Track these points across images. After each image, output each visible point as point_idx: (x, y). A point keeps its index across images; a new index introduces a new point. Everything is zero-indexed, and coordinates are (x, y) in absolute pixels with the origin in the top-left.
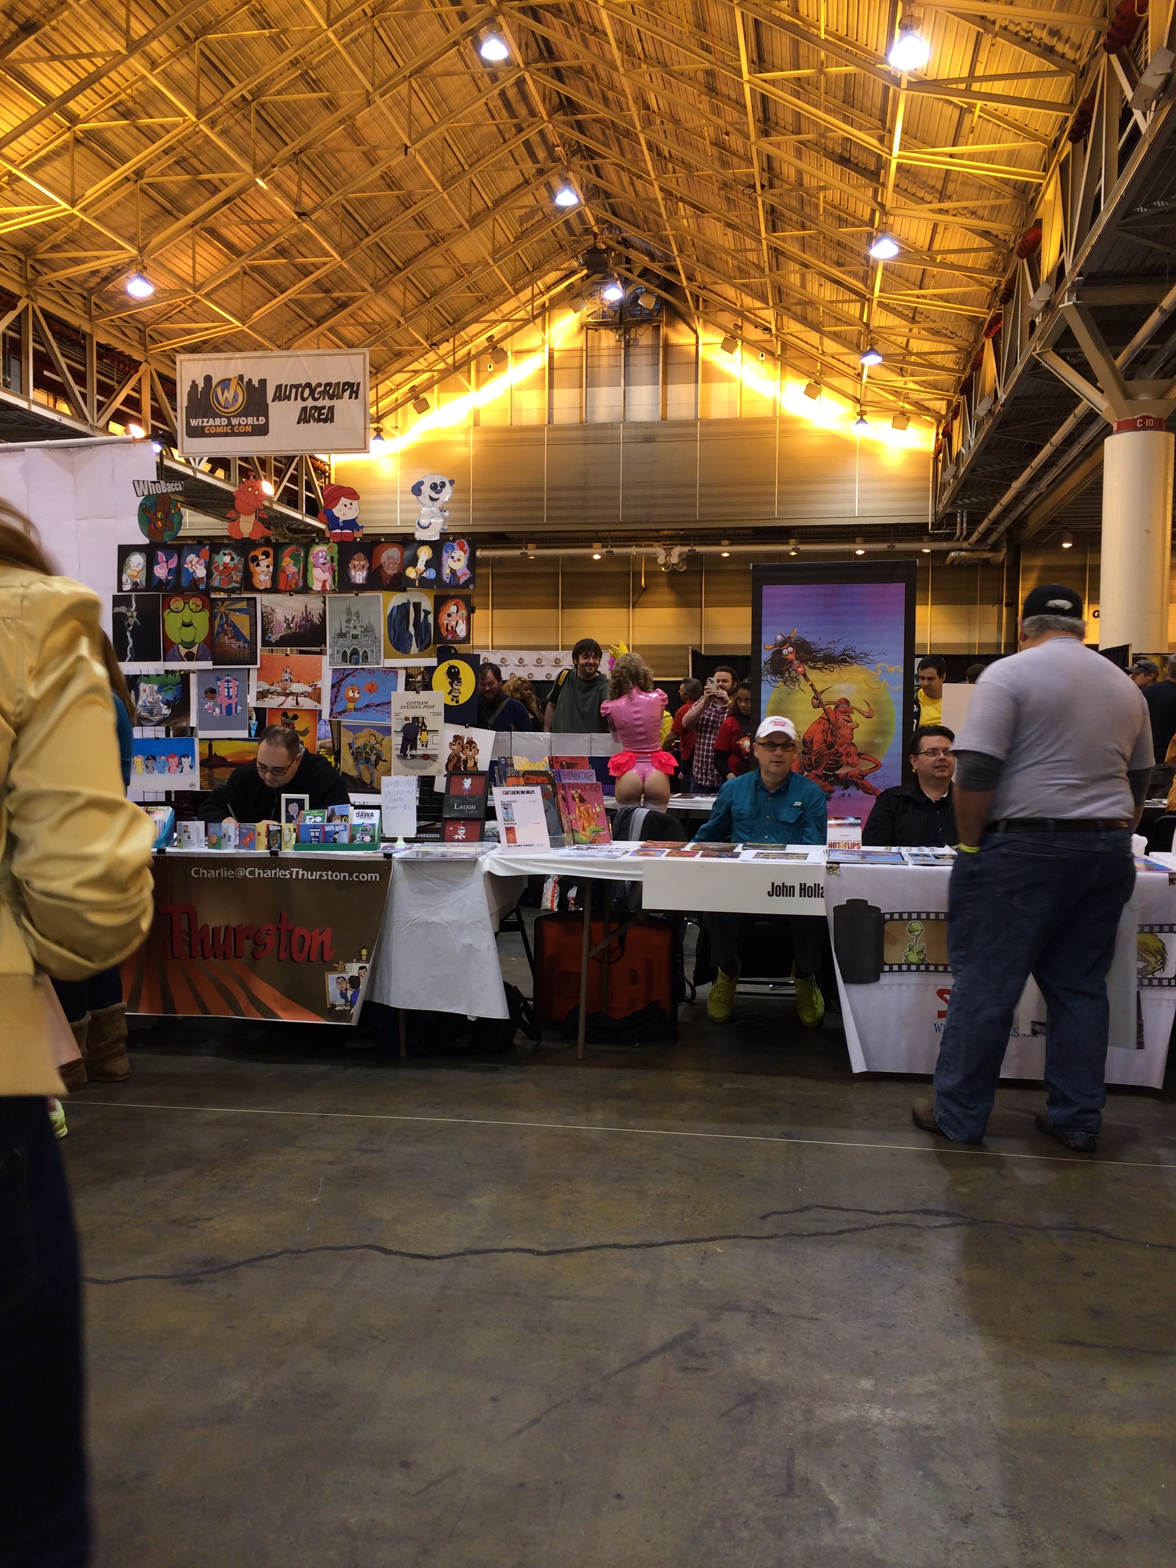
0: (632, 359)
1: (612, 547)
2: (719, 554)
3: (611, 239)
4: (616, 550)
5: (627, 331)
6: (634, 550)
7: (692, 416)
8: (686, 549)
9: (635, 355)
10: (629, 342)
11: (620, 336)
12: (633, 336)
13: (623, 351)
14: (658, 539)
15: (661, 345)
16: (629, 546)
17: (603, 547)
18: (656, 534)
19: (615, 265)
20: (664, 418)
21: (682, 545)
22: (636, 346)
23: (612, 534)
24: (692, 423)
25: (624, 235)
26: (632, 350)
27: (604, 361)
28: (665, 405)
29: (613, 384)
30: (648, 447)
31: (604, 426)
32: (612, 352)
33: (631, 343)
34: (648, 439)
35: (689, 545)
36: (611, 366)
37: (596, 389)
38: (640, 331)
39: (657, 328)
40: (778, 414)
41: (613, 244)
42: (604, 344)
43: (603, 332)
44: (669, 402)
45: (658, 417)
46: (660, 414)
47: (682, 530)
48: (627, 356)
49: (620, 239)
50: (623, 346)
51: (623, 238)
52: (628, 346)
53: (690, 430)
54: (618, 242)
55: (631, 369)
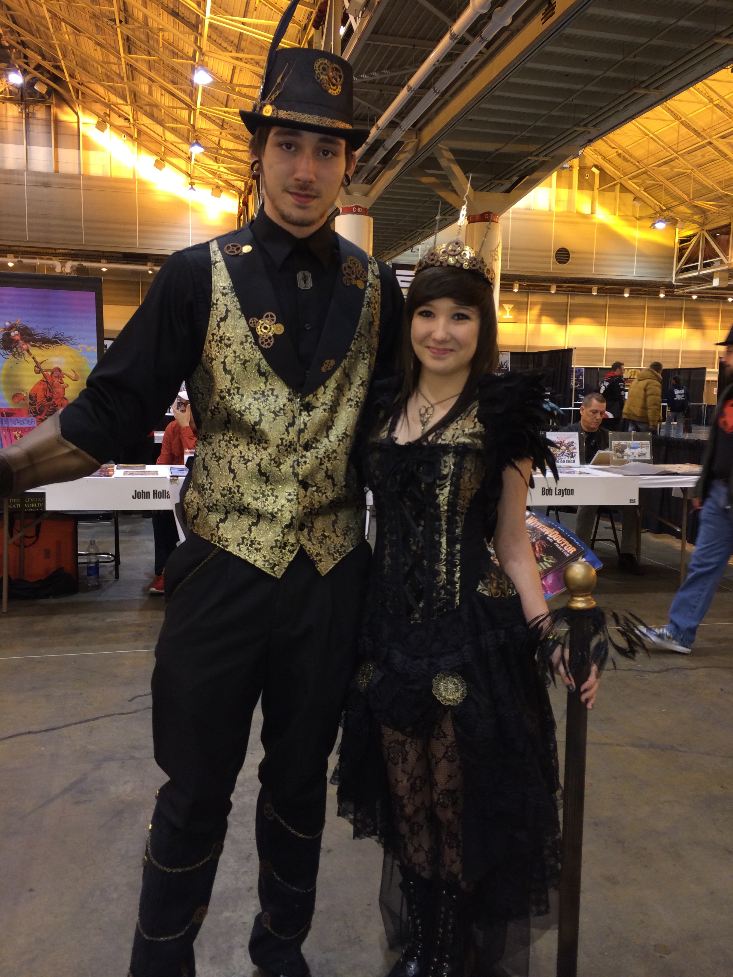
0: (31, 127)
1: (22, 258)
2: (99, 270)
3: (13, 40)
4: (25, 261)
5: (27, 106)
6: (38, 262)
7: (76, 172)
8: (76, 263)
9: (33, 124)
10: (28, 114)
11: (22, 109)
12: (31, 110)
13: (24, 121)
14: (56, 255)
15: (52, 119)
16: (35, 258)
17: (15, 257)
18: (54, 251)
19: (16, 58)
20: (57, 171)
21: (73, 260)
22: (34, 118)
23: (21, 249)
24: (77, 177)
25: (23, 38)
26: (31, 121)
27: (11, 126)
28: (57, 162)
29: (18, 142)
30: (45, 190)
31: (11, 172)
32: (16, 120)
33: (30, 115)
34: (46, 185)
35: (78, 261)
36: (16, 130)
37: (5, 145)
38: (36, 108)
39: (49, 107)
40: (136, 178)
41: (14, 43)
42: (10, 113)
43: (9, 105)
44: (59, 160)
45: (52, 170)
46: (54, 168)
47: (72, 250)
48: (27, 124)
49: (19, 41)
50: (24, 116)
51: (21, 41)
52: (28, 117)
53: (75, 182)
54: (18, 43)
55: (31, 133)
